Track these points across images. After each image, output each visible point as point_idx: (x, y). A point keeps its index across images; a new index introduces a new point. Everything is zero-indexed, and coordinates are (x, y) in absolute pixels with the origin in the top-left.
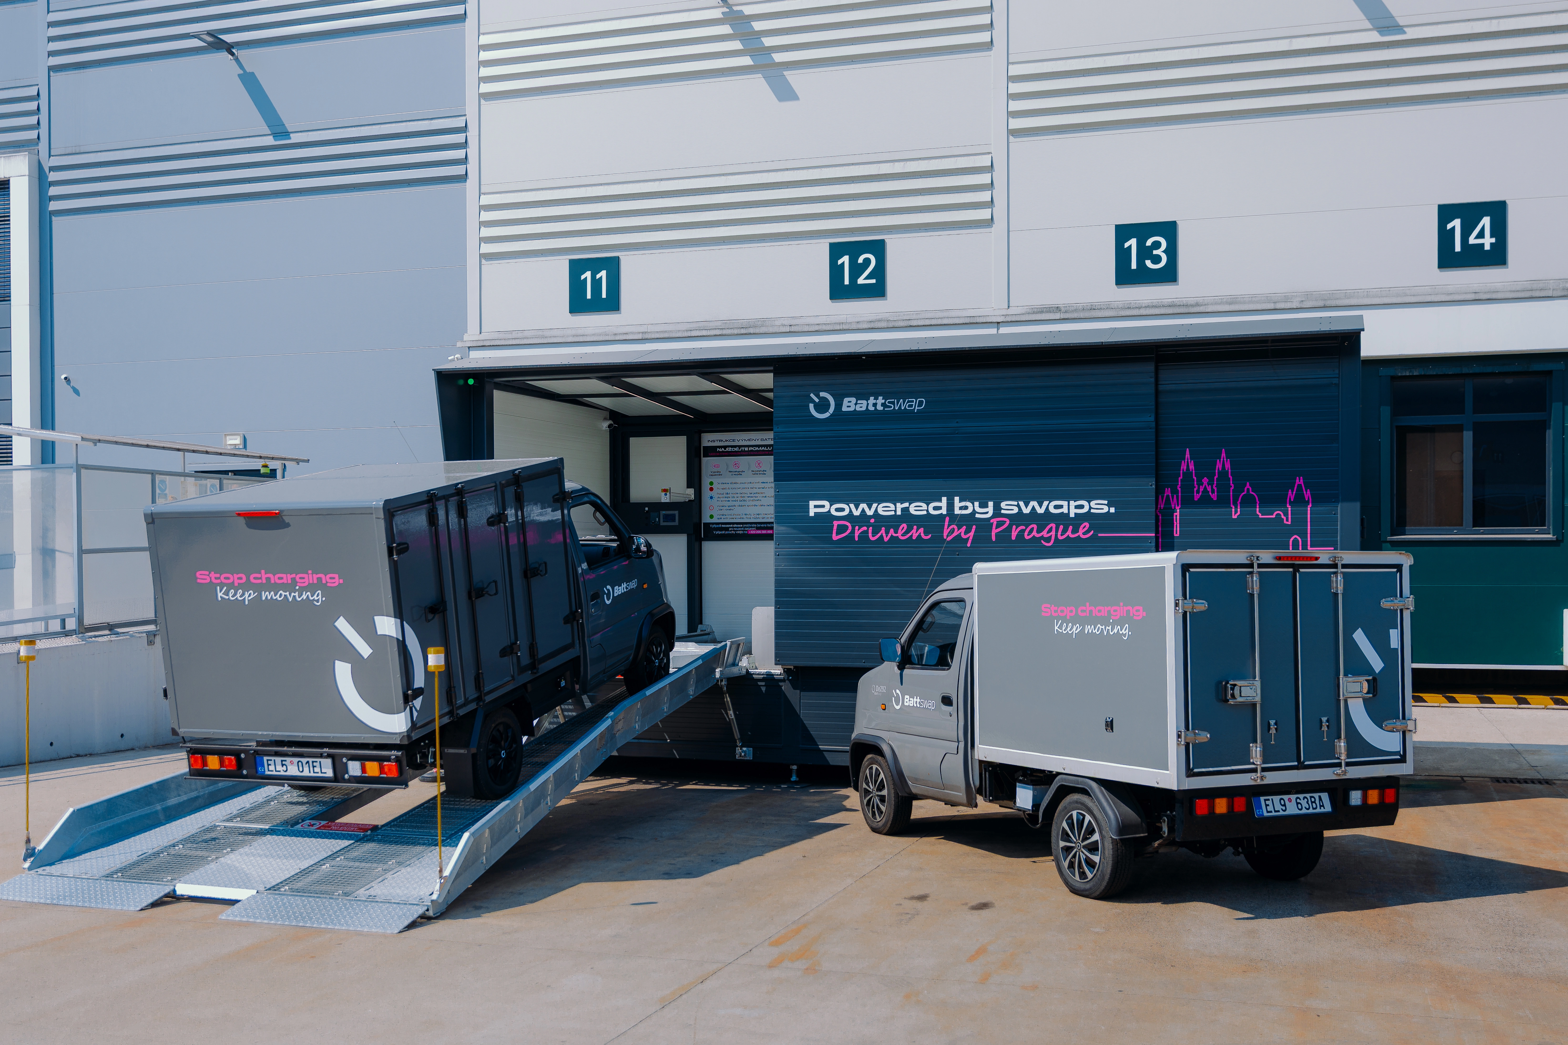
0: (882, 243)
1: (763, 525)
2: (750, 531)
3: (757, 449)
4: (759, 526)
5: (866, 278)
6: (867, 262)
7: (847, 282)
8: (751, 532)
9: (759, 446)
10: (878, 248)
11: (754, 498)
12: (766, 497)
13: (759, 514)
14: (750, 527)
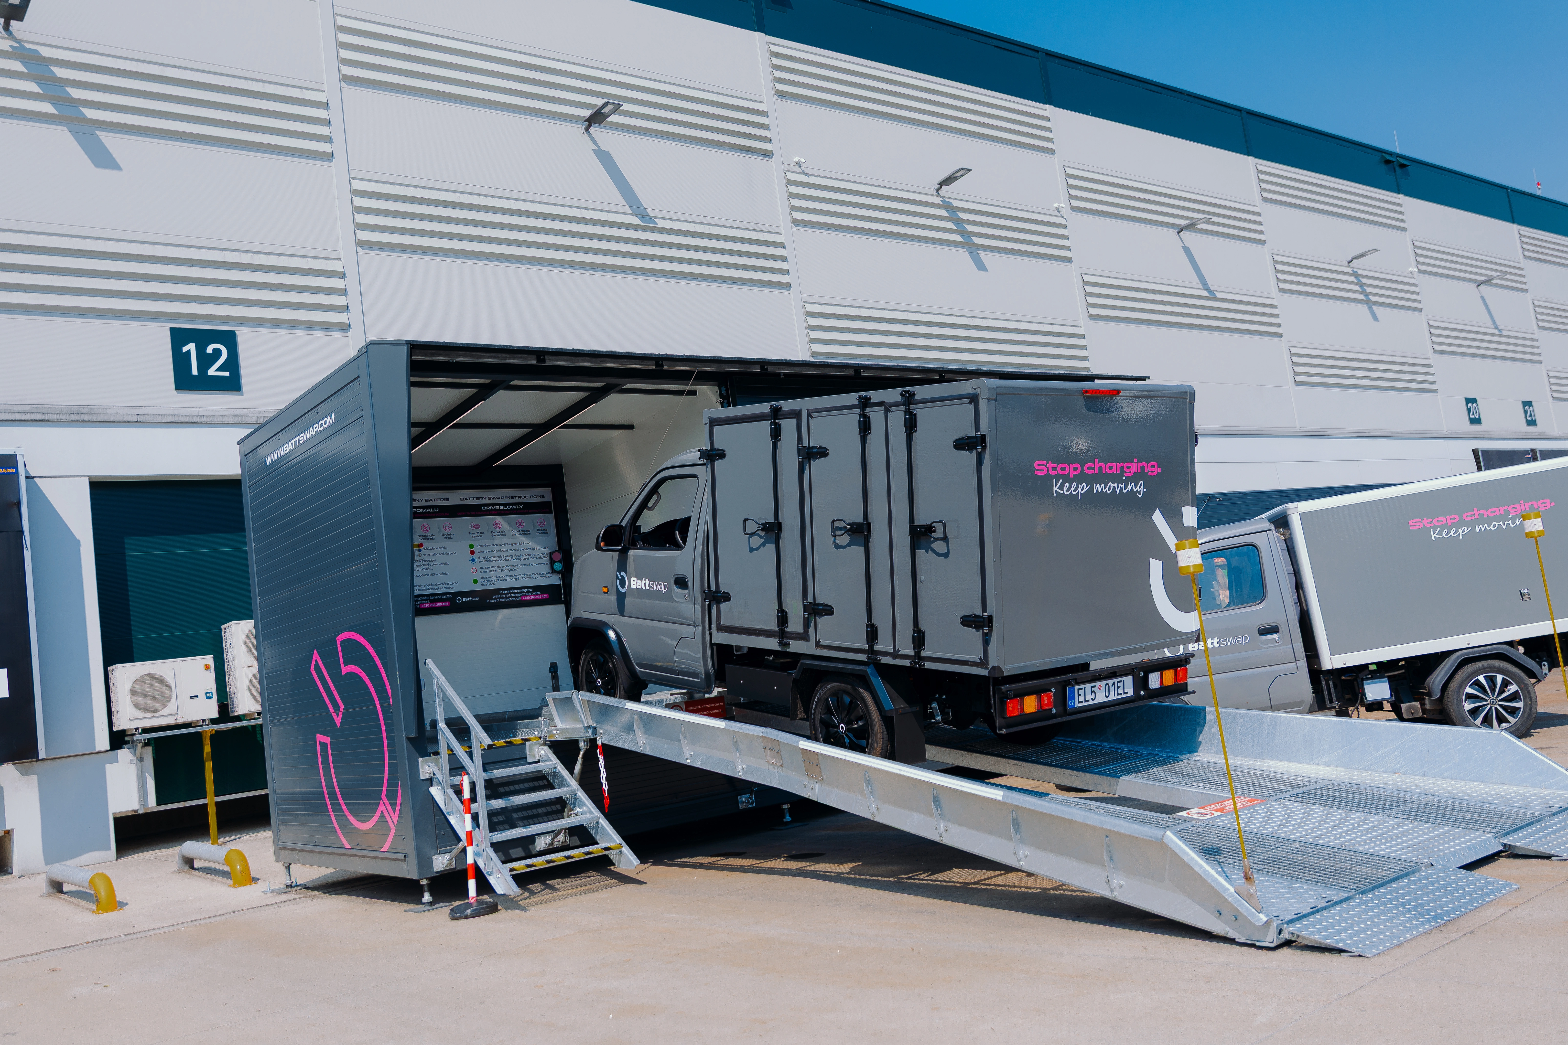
0: (232, 334)
1: (437, 597)
2: (423, 604)
3: (422, 510)
4: (433, 598)
5: (217, 370)
6: (217, 353)
7: (195, 371)
8: (424, 606)
9: (423, 507)
10: (229, 339)
11: (424, 567)
12: (437, 564)
13: (432, 585)
14: (422, 600)
